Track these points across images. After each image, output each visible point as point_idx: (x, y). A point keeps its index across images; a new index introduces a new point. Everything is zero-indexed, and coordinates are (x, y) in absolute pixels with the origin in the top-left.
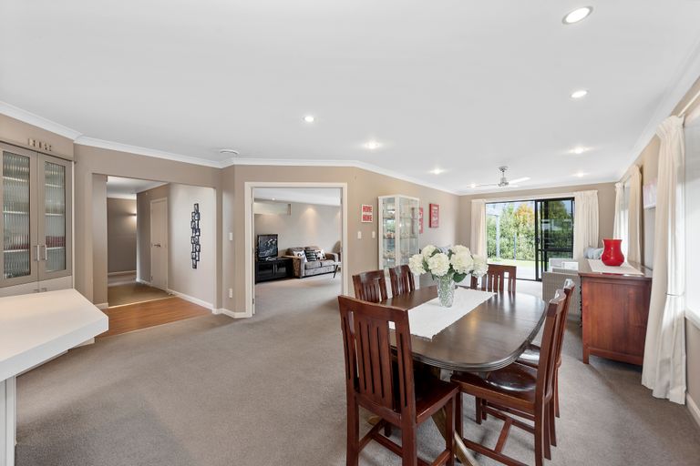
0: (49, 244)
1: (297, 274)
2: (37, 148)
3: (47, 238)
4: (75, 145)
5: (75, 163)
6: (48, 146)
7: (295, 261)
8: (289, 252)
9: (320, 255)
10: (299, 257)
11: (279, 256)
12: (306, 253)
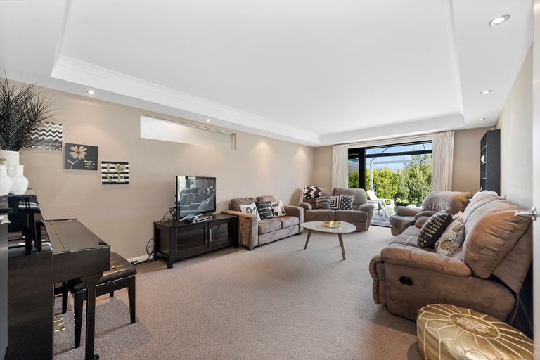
1: (245, 242)
7: (242, 221)
8: (233, 205)
9: (279, 210)
10: (249, 215)
11: (218, 210)
12: (258, 207)
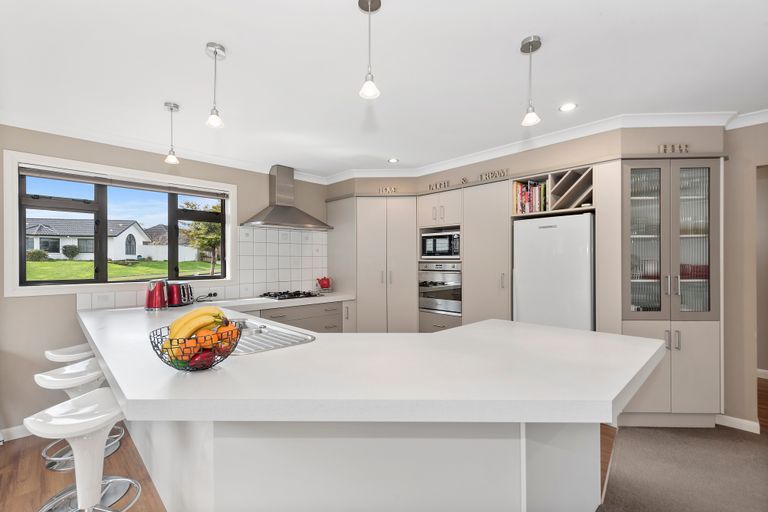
0: (685, 274)
2: (669, 153)
3: (683, 267)
4: (725, 132)
5: (726, 159)
6: (683, 148)
